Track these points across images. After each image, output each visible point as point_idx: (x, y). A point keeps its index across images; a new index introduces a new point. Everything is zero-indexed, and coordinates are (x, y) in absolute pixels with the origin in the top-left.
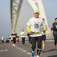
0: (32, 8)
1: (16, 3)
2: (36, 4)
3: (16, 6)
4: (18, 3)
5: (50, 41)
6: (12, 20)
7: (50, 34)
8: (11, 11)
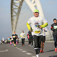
0: (31, 11)
1: (16, 6)
2: (35, 6)
3: (17, 9)
4: (18, 6)
5: (48, 41)
6: (13, 22)
7: (48, 35)
8: (12, 13)
